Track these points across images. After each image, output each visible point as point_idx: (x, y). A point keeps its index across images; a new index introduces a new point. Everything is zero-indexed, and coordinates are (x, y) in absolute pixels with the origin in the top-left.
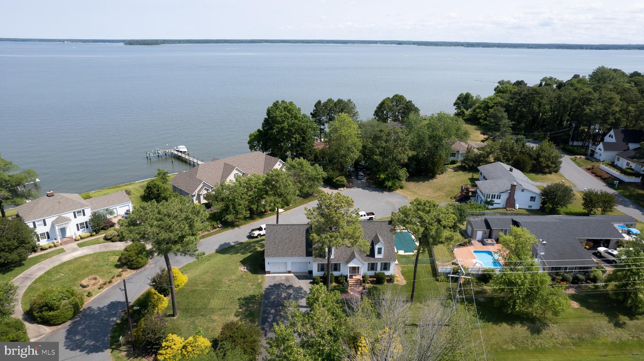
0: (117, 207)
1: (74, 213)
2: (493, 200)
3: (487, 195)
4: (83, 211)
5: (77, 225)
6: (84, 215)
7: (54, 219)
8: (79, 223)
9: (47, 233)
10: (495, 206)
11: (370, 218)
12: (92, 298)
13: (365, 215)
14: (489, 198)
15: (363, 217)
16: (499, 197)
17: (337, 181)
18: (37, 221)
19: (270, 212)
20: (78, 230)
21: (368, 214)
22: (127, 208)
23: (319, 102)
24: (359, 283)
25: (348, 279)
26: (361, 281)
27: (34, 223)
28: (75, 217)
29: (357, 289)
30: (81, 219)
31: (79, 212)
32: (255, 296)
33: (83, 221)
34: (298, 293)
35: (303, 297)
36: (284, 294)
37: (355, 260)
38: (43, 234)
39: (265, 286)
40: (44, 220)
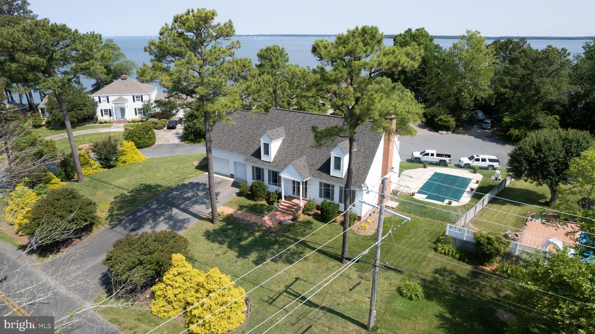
1: (133, 96)
4: (142, 96)
5: (135, 109)
6: (142, 101)
7: (116, 98)
8: (137, 107)
9: (110, 110)
11: (441, 161)
13: (432, 155)
17: (441, 120)
18: (103, 97)
20: (136, 114)
24: (293, 210)
25: (283, 200)
26: (299, 208)
27: (99, 98)
28: (134, 101)
29: (280, 217)
30: (139, 105)
31: (137, 97)
32: (160, 186)
33: (141, 107)
34: (206, 198)
35: (205, 203)
36: (190, 194)
37: (290, 168)
38: (106, 111)
39: (187, 182)
40: (108, 97)
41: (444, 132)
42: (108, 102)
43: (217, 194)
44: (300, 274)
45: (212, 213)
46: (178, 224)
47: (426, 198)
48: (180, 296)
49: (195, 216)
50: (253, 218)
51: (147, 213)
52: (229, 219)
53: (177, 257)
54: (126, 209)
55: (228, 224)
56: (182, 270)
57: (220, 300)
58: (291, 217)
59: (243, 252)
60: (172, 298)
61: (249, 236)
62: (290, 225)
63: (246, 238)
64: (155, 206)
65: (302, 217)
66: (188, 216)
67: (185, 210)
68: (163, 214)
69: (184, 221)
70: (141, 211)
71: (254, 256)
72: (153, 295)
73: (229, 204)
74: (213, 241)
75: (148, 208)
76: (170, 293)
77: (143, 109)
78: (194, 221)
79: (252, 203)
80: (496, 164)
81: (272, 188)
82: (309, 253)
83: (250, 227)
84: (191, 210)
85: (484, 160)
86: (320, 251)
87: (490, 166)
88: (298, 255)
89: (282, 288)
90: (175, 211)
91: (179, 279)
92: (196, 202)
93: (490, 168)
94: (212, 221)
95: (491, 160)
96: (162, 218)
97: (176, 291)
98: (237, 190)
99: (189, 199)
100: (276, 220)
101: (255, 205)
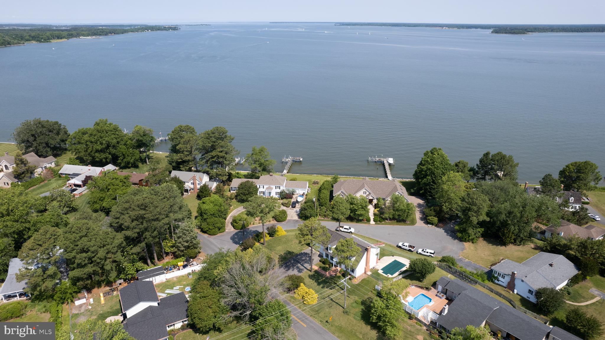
0: (300, 190)
1: (276, 186)
2: (499, 277)
3: (495, 271)
4: (280, 187)
5: (276, 193)
6: (280, 189)
7: (267, 187)
9: (264, 192)
10: (500, 283)
11: (409, 249)
12: (253, 226)
13: (406, 246)
14: (496, 274)
15: (405, 247)
16: (503, 277)
17: (429, 219)
19: (366, 221)
20: (276, 195)
21: (410, 246)
22: (304, 191)
23: (487, 155)
24: (336, 271)
25: (334, 267)
26: (338, 271)
27: (260, 186)
28: (276, 189)
29: (332, 273)
30: (279, 191)
31: (278, 187)
32: (294, 253)
33: (279, 192)
34: (309, 261)
35: (308, 263)
36: (304, 258)
37: (336, 258)
38: (262, 192)
39: (303, 252)
40: (263, 186)
41: (430, 226)
42: (264, 188)
43: (313, 260)
44: (332, 293)
45: (311, 268)
46: (301, 270)
47: (383, 272)
48: (302, 294)
49: (305, 268)
50: (323, 272)
51: (290, 264)
52: (316, 272)
53: (302, 284)
54: (284, 261)
55: (316, 273)
56: (303, 288)
57: (311, 297)
58: (335, 274)
59: (319, 284)
60: (300, 294)
61: (321, 279)
62: (334, 277)
63: (320, 279)
64: (292, 262)
65: (338, 274)
66: (303, 268)
67: (302, 265)
68: (295, 266)
69: (302, 270)
70: (288, 263)
71: (322, 285)
72: (295, 293)
73: (316, 265)
74: (311, 279)
75: (290, 262)
76: (299, 293)
77: (280, 192)
78: (305, 270)
79: (324, 266)
80: (432, 255)
81: (331, 261)
82: (337, 288)
83: (322, 276)
84: (304, 265)
85: (427, 252)
86: (340, 288)
87: (430, 255)
88: (334, 288)
89: (327, 296)
90: (299, 265)
91: (302, 290)
92: (306, 262)
93: (430, 257)
94: (311, 271)
95: (430, 253)
96: (295, 267)
97: (301, 293)
98: (320, 259)
99: (303, 260)
100: (330, 274)
101: (325, 267)
